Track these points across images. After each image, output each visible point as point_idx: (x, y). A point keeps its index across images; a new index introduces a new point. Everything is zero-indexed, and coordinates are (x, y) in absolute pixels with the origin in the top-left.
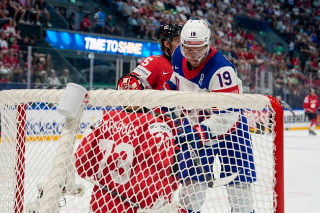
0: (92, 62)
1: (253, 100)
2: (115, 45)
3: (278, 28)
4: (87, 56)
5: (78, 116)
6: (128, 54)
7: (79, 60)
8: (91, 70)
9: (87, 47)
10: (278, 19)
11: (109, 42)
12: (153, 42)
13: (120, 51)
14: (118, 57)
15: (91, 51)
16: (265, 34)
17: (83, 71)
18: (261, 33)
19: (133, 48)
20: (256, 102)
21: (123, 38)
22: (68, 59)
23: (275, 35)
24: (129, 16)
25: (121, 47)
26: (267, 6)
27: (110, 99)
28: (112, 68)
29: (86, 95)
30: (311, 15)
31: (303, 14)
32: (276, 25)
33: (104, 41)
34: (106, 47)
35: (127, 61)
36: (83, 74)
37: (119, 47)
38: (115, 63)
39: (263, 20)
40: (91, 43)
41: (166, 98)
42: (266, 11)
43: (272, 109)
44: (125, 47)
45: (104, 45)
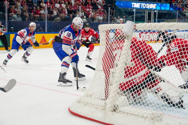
0: (135, 12)
2: (144, 5)
4: (133, 10)
5: (131, 34)
6: (151, 9)
7: (129, 12)
8: (135, 15)
9: (133, 7)
11: (142, 4)
12: (162, 3)
13: (147, 8)
14: (146, 10)
15: (135, 8)
17: (131, 16)
19: (153, 6)
21: (148, 2)
22: (124, 12)
25: (147, 6)
27: (145, 27)
28: (143, 14)
29: (135, 26)
33: (140, 4)
34: (141, 6)
35: (150, 12)
36: (130, 18)
37: (146, 6)
38: (145, 13)
40: (134, 5)
44: (149, 6)
45: (140, 5)
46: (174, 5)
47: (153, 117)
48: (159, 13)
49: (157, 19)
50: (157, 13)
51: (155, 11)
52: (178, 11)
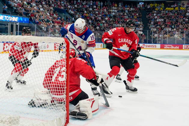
1: (58, 40)
2: (8, 18)
3: (69, 12)
6: (13, 21)
10: (70, 9)
11: (5, 16)
12: (23, 17)
13: (10, 20)
14: (9, 22)
16: (65, 14)
18: (63, 14)
19: (15, 19)
20: (59, 40)
21: (11, 15)
23: (68, 15)
24: (13, 7)
26: (66, 4)
28: (7, 26)
30: (81, 8)
31: (78, 7)
32: (68, 11)
33: (3, 16)
35: (12, 24)
38: (8, 25)
39: (64, 9)
41: (25, 39)
42: (65, 6)
43: (65, 43)
44: (12, 19)
45: (3, 18)
46: (33, 19)
47: (10, 120)
48: (20, 26)
49: (18, 31)
50: (18, 26)
51: (17, 24)
52: (36, 25)
